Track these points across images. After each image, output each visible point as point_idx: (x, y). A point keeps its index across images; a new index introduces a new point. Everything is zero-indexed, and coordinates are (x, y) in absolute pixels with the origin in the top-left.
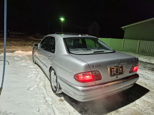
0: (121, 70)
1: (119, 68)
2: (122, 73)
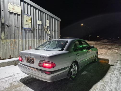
2: (33, 63)
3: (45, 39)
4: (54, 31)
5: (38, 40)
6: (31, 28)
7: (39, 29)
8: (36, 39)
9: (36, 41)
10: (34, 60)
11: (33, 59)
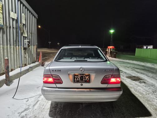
0: (87, 79)
1: (85, 76)
2: (88, 81)
3: (21, 45)
4: (31, 33)
5: (12, 46)
6: (2, 24)
7: (13, 28)
8: (10, 45)
9: (10, 48)
10: (89, 78)
11: (87, 76)
